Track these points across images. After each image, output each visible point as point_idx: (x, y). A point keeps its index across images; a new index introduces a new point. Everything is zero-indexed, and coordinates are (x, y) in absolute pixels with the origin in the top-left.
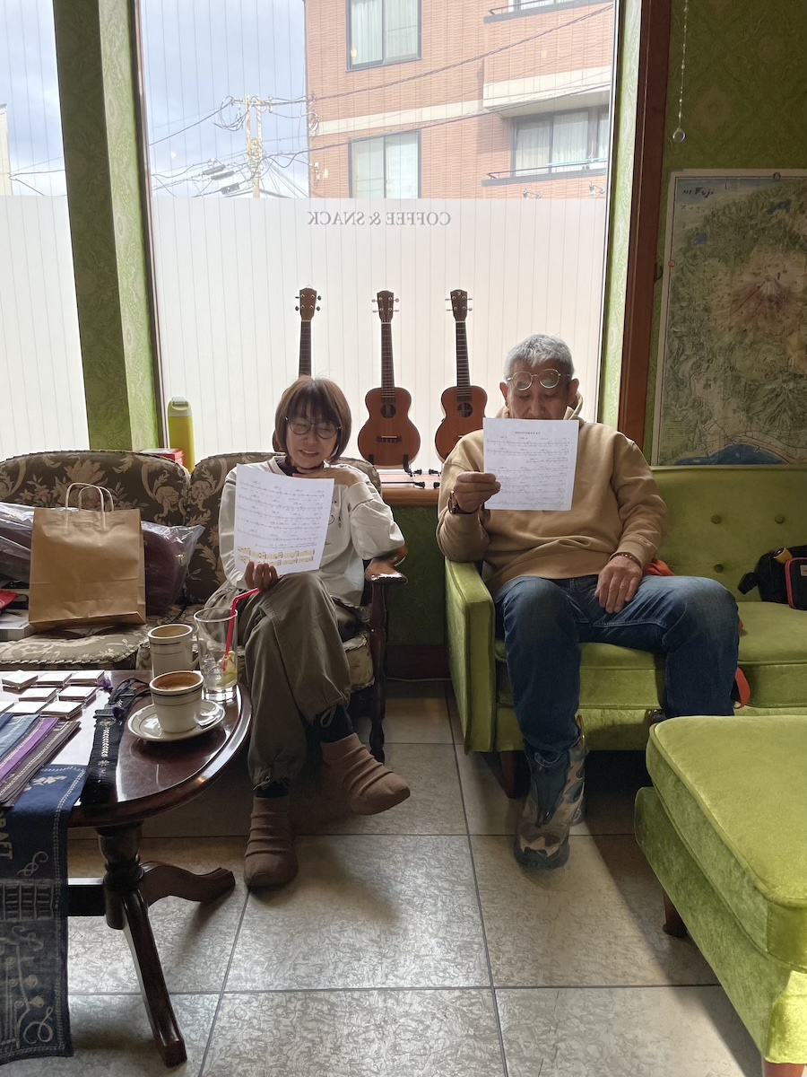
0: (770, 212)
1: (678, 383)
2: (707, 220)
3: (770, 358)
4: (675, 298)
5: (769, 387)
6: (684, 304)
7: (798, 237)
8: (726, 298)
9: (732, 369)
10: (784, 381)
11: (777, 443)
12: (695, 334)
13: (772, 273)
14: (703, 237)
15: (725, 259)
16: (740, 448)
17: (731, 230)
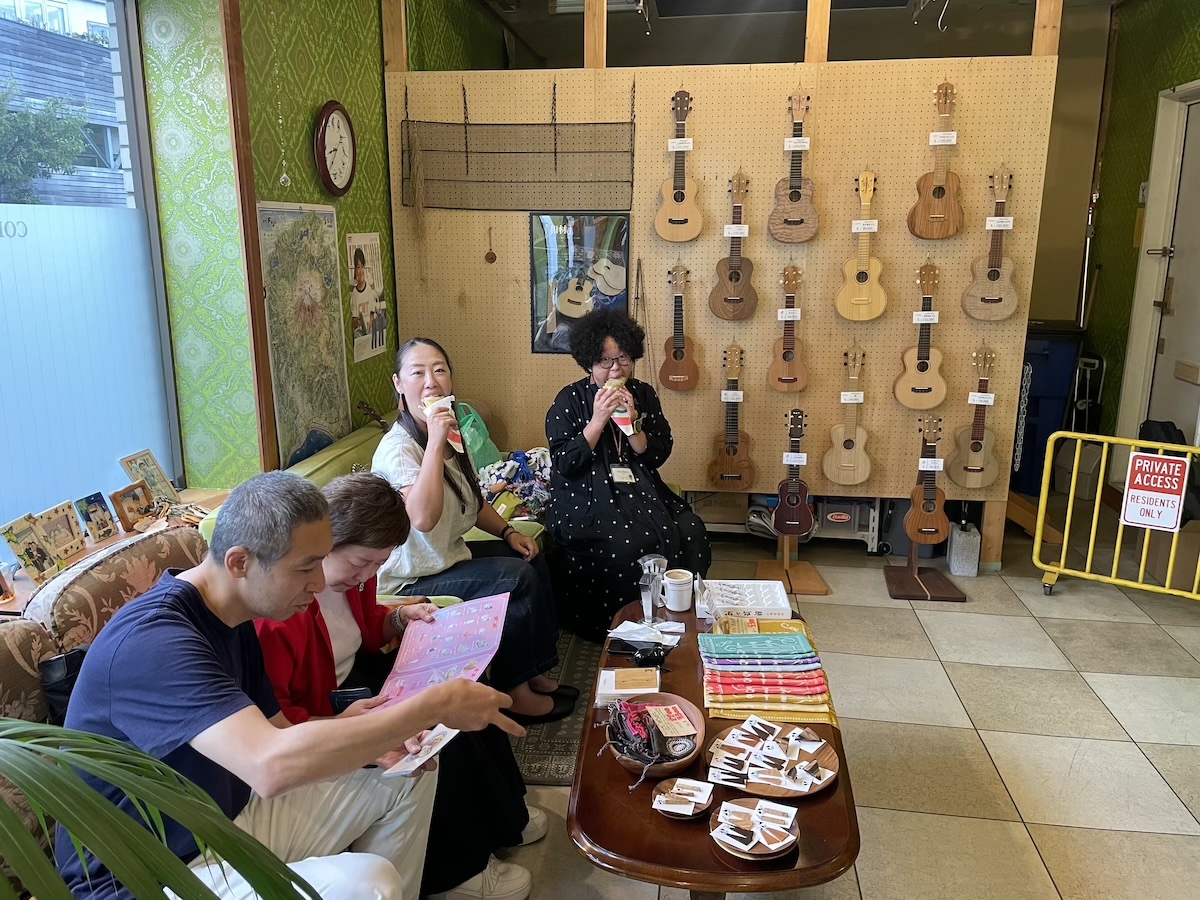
0: (301, 238)
1: (281, 387)
2: (277, 246)
3: (315, 356)
4: (271, 316)
5: (316, 380)
6: (275, 319)
7: (313, 257)
8: (293, 311)
9: (301, 369)
10: (323, 373)
11: (326, 424)
12: (283, 344)
13: (307, 286)
14: (277, 263)
15: (287, 278)
16: (312, 433)
17: (288, 253)
